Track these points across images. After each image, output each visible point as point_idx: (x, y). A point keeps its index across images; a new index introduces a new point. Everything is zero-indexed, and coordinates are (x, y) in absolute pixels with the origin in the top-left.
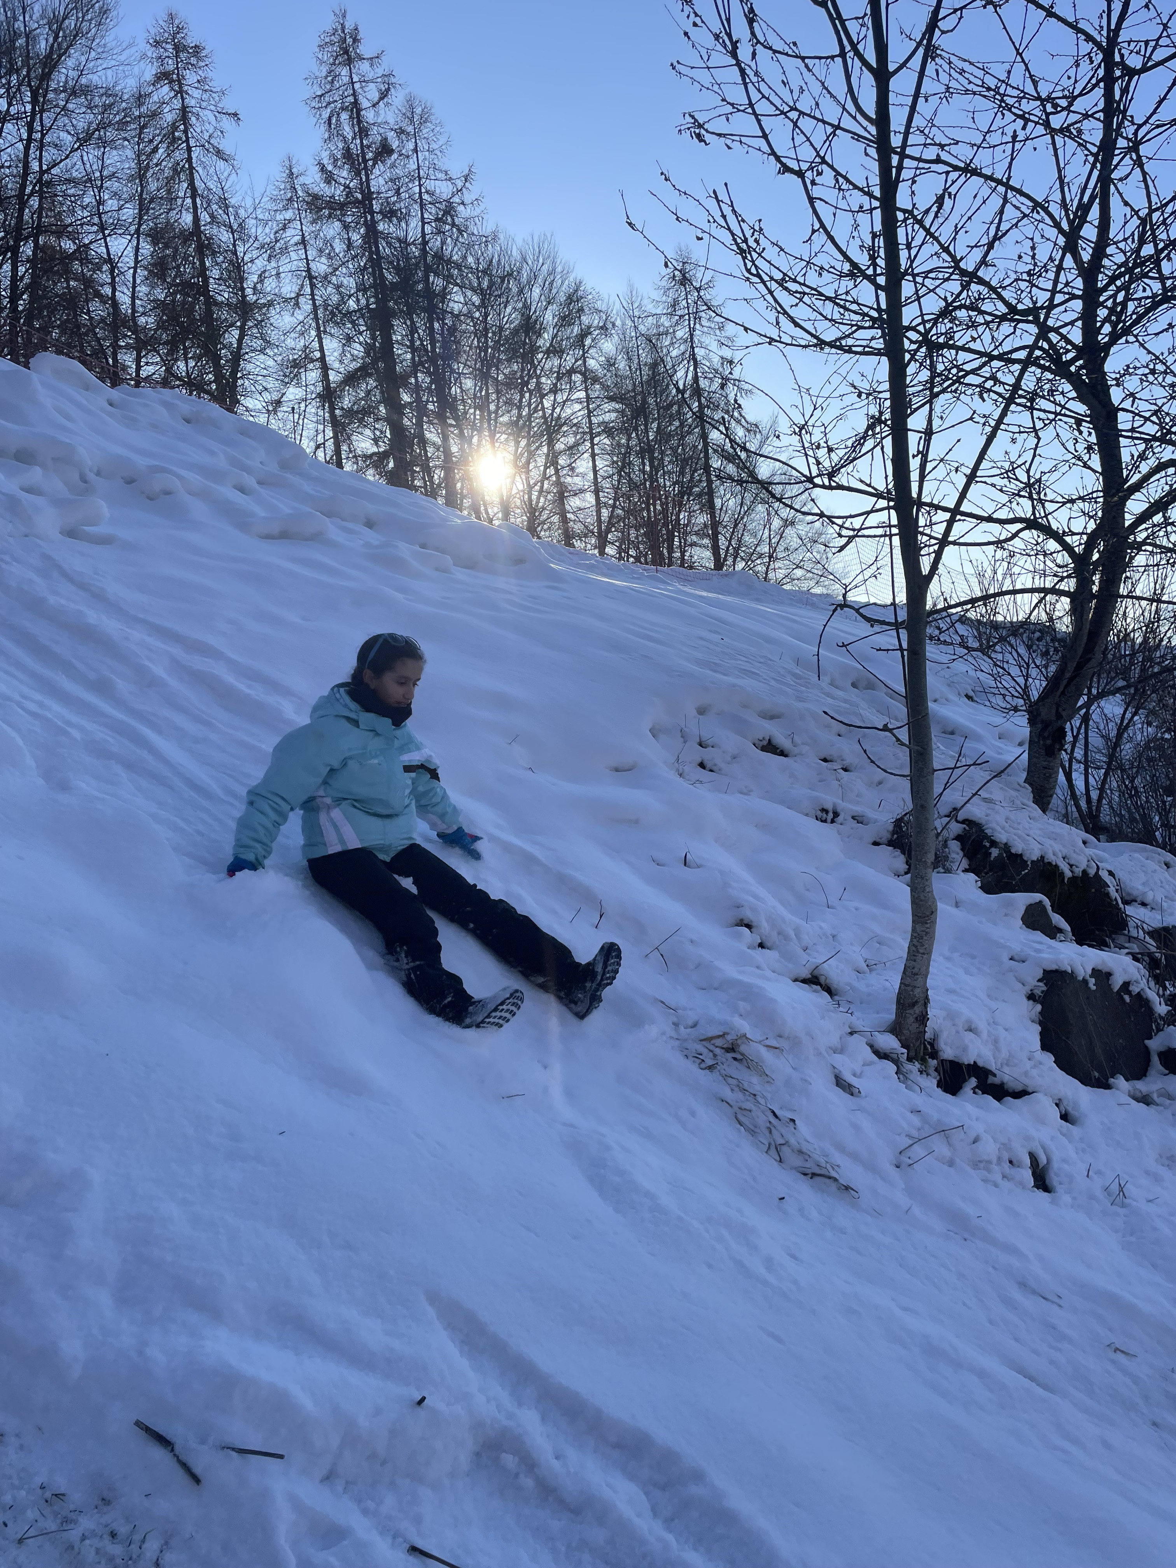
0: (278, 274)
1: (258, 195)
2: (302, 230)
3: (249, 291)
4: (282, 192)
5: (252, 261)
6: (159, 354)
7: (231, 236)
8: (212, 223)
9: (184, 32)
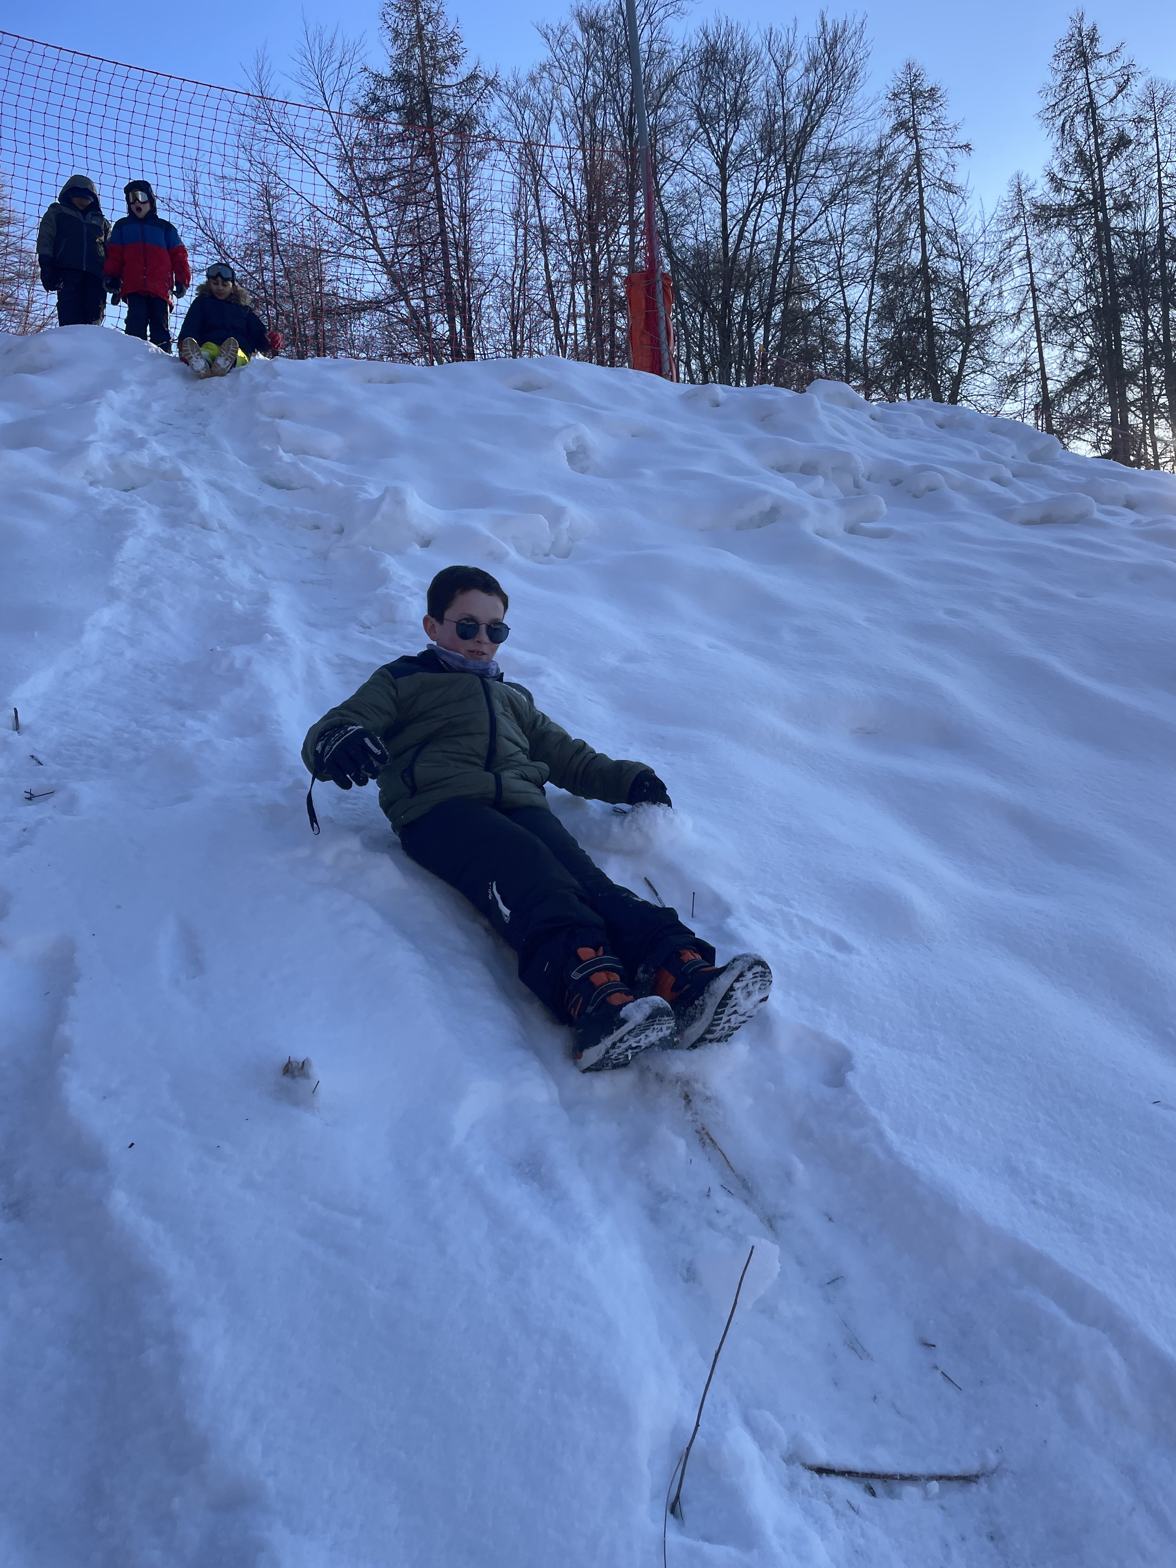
0: (1000, 293)
2: (1027, 245)
3: (972, 315)
4: (1010, 211)
5: (978, 285)
7: (958, 264)
8: (939, 256)
9: (921, 78)
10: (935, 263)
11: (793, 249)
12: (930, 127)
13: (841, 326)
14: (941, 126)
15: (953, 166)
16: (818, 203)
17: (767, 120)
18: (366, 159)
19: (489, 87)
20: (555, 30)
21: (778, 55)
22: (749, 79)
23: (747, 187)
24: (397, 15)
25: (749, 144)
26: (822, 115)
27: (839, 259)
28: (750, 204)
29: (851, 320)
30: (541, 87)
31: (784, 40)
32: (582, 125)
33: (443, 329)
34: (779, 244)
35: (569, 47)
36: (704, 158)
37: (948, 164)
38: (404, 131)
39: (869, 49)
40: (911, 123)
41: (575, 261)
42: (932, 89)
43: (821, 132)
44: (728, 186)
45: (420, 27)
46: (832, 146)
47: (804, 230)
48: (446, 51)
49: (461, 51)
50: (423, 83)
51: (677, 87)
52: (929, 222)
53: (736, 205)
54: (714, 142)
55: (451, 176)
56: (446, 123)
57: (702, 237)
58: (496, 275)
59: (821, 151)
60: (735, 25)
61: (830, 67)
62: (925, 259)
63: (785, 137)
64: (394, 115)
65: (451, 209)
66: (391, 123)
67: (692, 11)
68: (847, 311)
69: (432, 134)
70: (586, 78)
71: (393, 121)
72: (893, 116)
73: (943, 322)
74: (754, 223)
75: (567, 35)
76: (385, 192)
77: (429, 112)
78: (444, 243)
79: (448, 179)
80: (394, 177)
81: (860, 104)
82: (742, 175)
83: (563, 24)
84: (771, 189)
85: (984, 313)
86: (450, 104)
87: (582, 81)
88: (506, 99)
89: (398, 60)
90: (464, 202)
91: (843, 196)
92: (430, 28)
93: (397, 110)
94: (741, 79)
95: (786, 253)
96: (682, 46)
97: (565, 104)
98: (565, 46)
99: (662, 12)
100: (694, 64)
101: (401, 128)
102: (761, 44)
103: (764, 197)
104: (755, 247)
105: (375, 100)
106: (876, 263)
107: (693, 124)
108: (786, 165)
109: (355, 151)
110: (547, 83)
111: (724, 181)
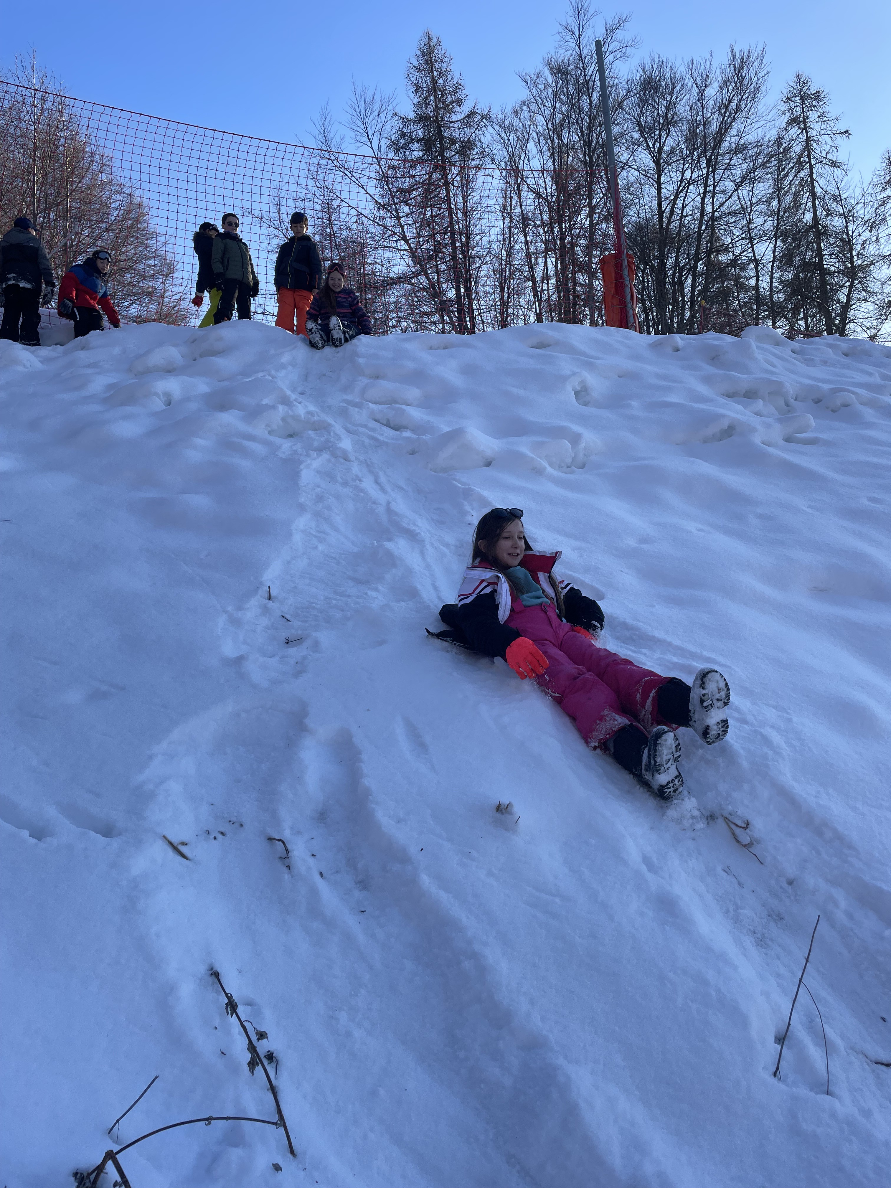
4: (882, 178)
5: (860, 235)
6: (787, 319)
7: (844, 221)
8: (827, 215)
9: (808, 85)
10: (824, 221)
11: (713, 219)
12: (817, 120)
13: (753, 273)
14: (825, 119)
15: (836, 148)
16: (732, 183)
17: (690, 126)
18: (396, 177)
19: (484, 120)
20: (532, 76)
21: (698, 79)
22: (677, 98)
23: (676, 176)
24: (417, 74)
25: (678, 145)
26: (734, 119)
27: (749, 223)
28: (679, 188)
29: (759, 268)
30: (522, 117)
31: (703, 67)
32: (552, 142)
33: (451, 294)
34: (702, 216)
35: (542, 87)
36: (645, 158)
37: (831, 146)
38: (423, 156)
39: (769, 69)
40: (801, 119)
41: (547, 238)
42: (817, 92)
43: (734, 131)
44: (662, 176)
45: (434, 81)
46: (742, 142)
47: (722, 205)
48: (453, 97)
49: (464, 96)
50: (437, 121)
51: (623, 109)
52: (818, 191)
53: (668, 189)
54: (651, 146)
55: (457, 185)
56: (453, 148)
57: (642, 215)
58: (489, 252)
59: (734, 146)
60: (665, 60)
61: (738, 84)
62: (815, 217)
63: (705, 137)
64: (416, 145)
65: (456, 208)
66: (414, 151)
67: (634, 55)
68: (756, 261)
69: (443, 156)
70: (555, 108)
71: (416, 149)
72: (787, 114)
73: (831, 263)
74: (682, 202)
75: (541, 79)
76: (411, 199)
77: (441, 141)
78: (452, 233)
79: (454, 186)
80: (417, 189)
81: (763, 110)
82: (672, 168)
83: (538, 71)
84: (695, 175)
85: (866, 256)
86: (456, 134)
87: (552, 111)
88: (497, 128)
89: (419, 105)
90: (465, 201)
91: (751, 178)
92: (441, 81)
93: (418, 141)
94: (671, 98)
95: (708, 222)
96: (627, 80)
97: (540, 128)
98: (540, 86)
99: (611, 57)
100: (636, 92)
101: (421, 153)
102: (685, 72)
103: (690, 182)
104: (683, 219)
105: (403, 135)
106: (778, 224)
107: (636, 135)
108: (706, 158)
109: (389, 172)
110: (526, 114)
111: (659, 174)
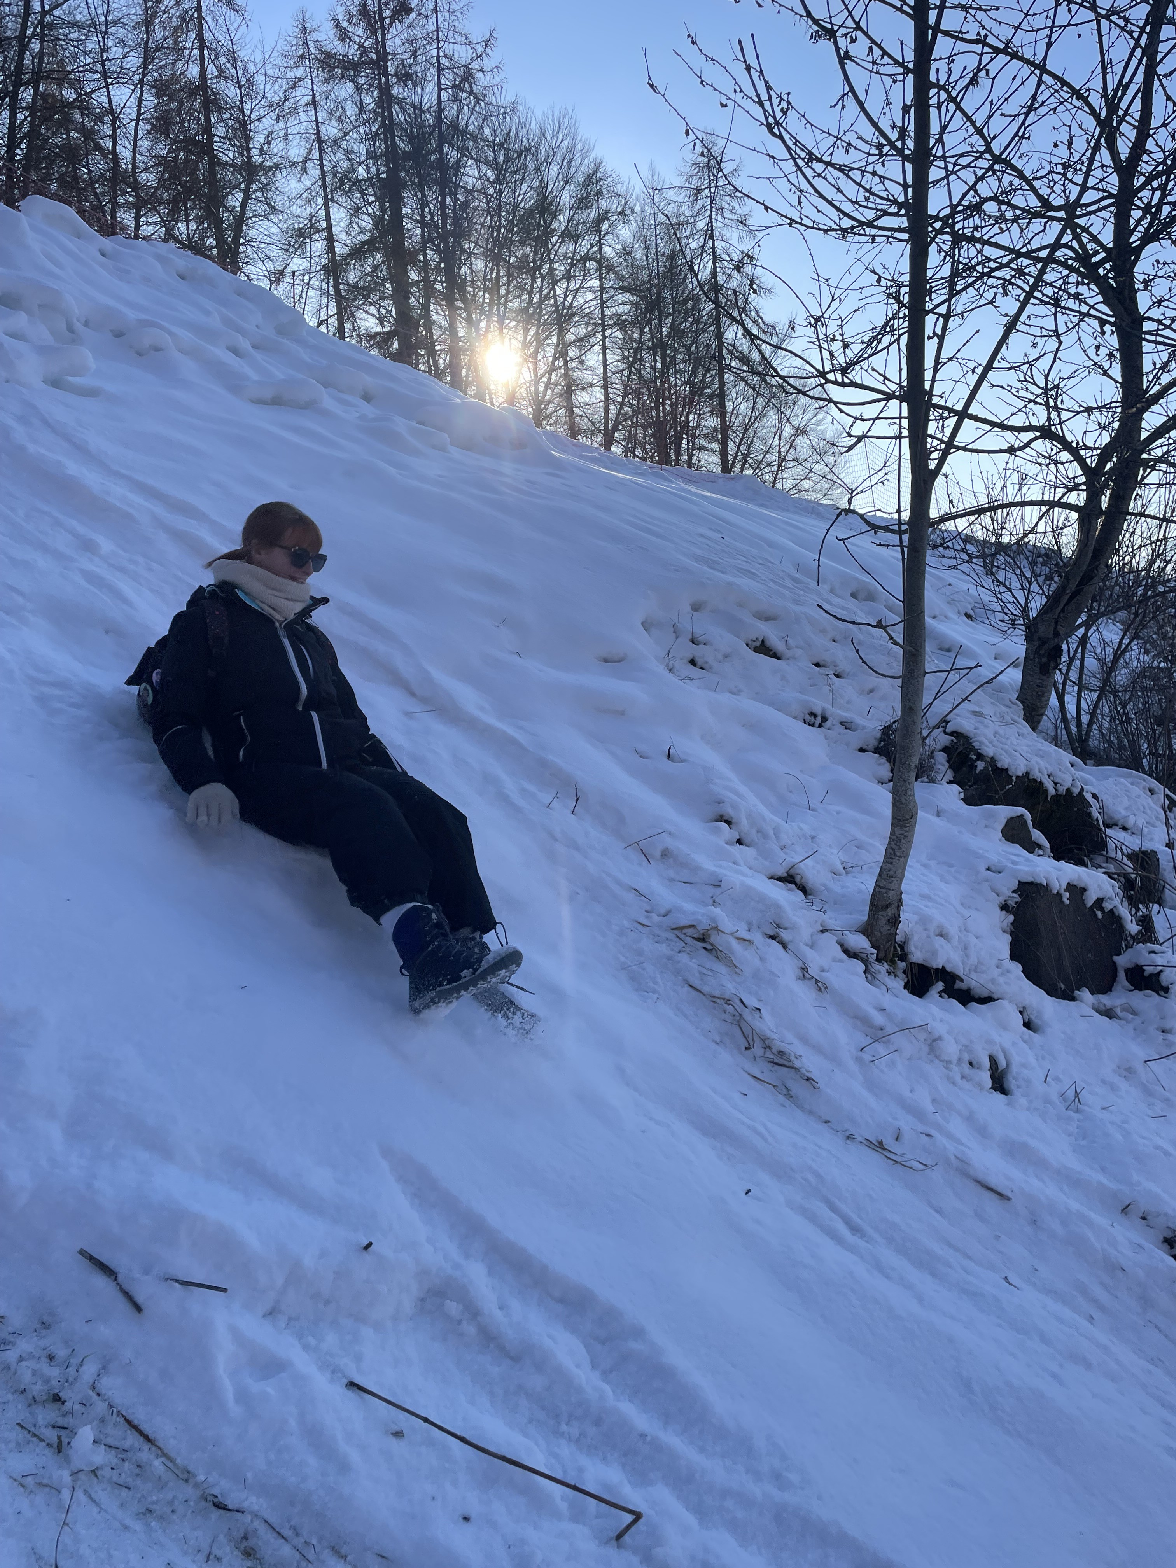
0: (286, 135)
1: (268, 49)
2: (313, 90)
3: (255, 152)
4: (294, 48)
5: (259, 120)
6: (159, 214)
7: (238, 91)
8: (219, 77)
10: (215, 83)
11: (43, 24)
13: (106, 129)
27: (102, 50)
29: (117, 125)
52: (207, 35)
62: (203, 74)
68: (112, 113)
85: (268, 154)
106: (145, 66)
